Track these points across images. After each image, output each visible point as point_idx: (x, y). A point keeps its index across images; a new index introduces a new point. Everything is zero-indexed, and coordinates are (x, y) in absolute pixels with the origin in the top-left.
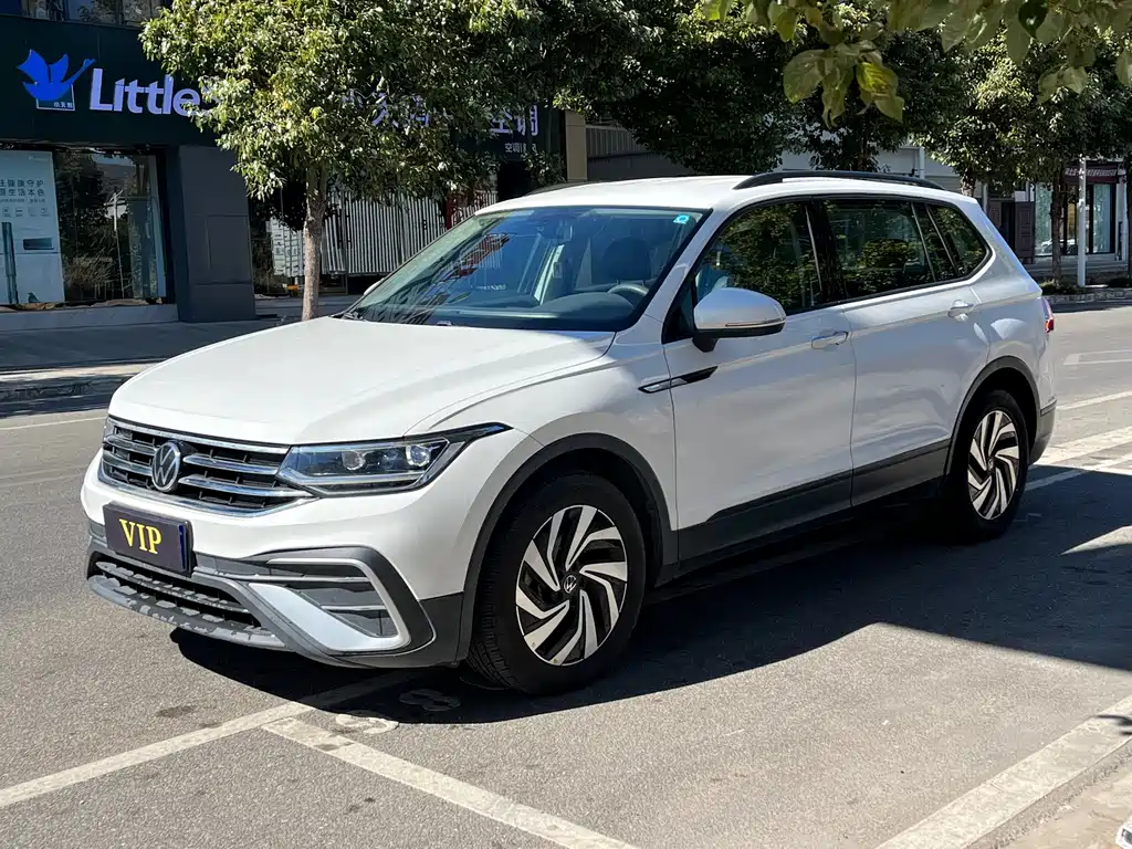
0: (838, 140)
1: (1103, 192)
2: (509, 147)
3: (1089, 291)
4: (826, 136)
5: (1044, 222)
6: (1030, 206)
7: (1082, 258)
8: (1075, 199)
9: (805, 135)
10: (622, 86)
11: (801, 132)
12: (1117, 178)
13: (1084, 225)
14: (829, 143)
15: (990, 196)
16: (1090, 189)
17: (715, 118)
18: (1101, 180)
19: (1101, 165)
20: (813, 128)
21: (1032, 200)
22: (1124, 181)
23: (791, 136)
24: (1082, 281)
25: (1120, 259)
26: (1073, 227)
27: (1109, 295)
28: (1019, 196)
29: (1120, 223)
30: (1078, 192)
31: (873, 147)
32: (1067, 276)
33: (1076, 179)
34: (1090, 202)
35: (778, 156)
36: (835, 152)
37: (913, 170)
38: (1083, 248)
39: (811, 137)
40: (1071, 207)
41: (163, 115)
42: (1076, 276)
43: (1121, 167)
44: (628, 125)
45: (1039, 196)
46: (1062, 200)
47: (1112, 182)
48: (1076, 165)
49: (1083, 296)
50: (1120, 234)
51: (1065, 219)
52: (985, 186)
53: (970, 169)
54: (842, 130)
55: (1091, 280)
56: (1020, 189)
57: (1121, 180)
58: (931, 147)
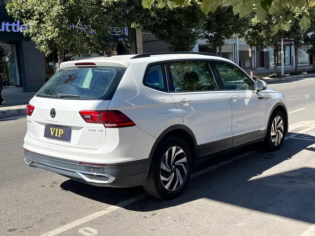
0: (213, 35)
1: (288, 48)
2: (120, 39)
3: (285, 76)
4: (210, 34)
5: (272, 57)
6: (268, 53)
7: (283, 67)
8: (280, 50)
9: (204, 34)
10: (150, 21)
11: (203, 34)
12: (292, 44)
13: (283, 57)
14: (211, 36)
15: (257, 50)
16: (284, 47)
17: (178, 30)
18: (287, 45)
19: (287, 41)
20: (206, 32)
21: (268, 51)
22: (294, 45)
23: (200, 35)
24: (283, 74)
25: (293, 67)
26: (280, 57)
27: (290, 77)
28: (265, 50)
29: (293, 57)
30: (281, 48)
31: (224, 37)
32: (278, 72)
33: (280, 44)
34: (284, 50)
35: (196, 41)
36: (213, 39)
37: (235, 43)
38: (283, 64)
39: (206, 35)
40: (279, 52)
41: (16, 32)
42: (281, 72)
43: (293, 41)
44: (153, 33)
45: (270, 50)
46: (277, 50)
47: (290, 45)
48: (280, 41)
49: (283, 78)
50: (293, 60)
51: (278, 56)
52: (255, 47)
53: (251, 43)
54: (214, 33)
55: (285, 73)
56: (265, 48)
57: (293, 45)
58: (240, 37)
